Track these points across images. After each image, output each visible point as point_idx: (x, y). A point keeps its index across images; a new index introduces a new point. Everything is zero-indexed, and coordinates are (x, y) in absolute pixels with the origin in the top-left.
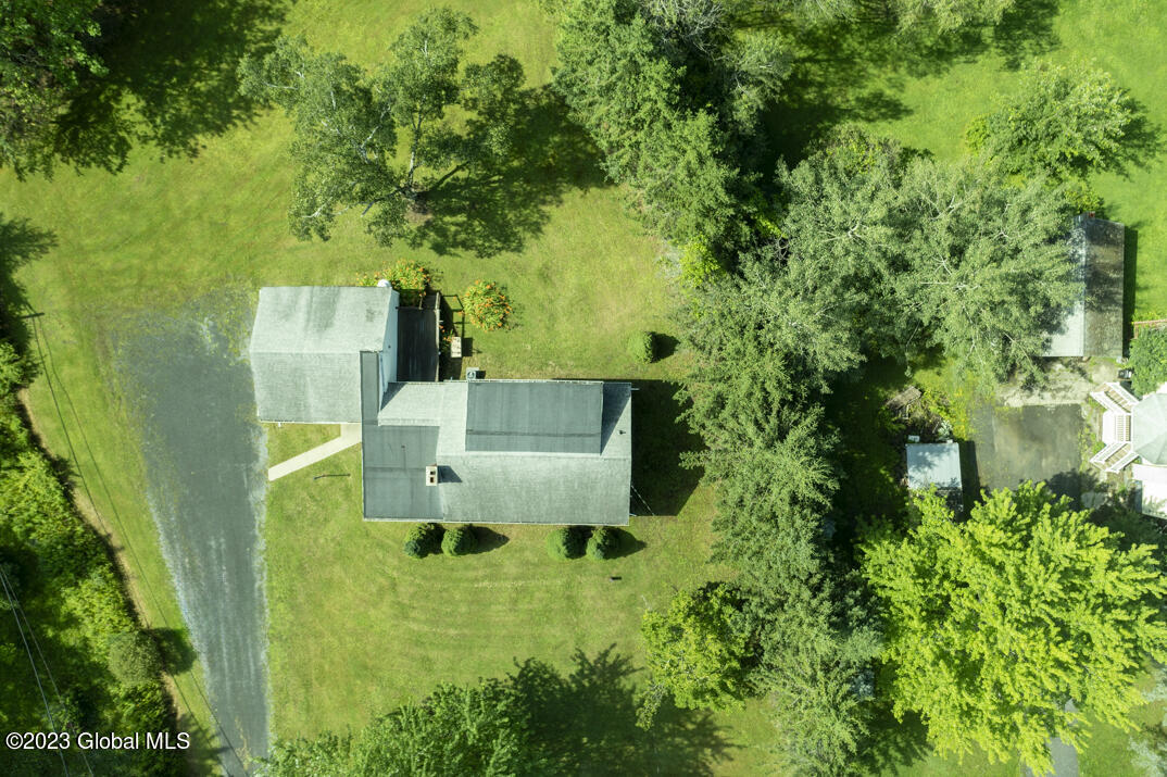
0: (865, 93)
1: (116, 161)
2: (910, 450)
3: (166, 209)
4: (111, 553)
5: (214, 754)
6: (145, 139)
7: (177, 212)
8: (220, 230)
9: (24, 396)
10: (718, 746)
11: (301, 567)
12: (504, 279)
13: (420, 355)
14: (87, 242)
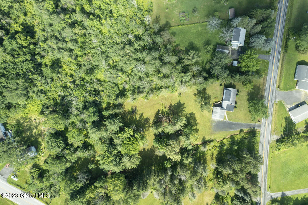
1: (198, 130)
2: (234, 65)
4: (232, 135)
5: (251, 129)
6: (196, 127)
7: (203, 125)
8: (205, 121)
9: (218, 141)
10: (256, 85)
11: (236, 119)
12: (213, 97)
13: (220, 105)
14: (205, 133)
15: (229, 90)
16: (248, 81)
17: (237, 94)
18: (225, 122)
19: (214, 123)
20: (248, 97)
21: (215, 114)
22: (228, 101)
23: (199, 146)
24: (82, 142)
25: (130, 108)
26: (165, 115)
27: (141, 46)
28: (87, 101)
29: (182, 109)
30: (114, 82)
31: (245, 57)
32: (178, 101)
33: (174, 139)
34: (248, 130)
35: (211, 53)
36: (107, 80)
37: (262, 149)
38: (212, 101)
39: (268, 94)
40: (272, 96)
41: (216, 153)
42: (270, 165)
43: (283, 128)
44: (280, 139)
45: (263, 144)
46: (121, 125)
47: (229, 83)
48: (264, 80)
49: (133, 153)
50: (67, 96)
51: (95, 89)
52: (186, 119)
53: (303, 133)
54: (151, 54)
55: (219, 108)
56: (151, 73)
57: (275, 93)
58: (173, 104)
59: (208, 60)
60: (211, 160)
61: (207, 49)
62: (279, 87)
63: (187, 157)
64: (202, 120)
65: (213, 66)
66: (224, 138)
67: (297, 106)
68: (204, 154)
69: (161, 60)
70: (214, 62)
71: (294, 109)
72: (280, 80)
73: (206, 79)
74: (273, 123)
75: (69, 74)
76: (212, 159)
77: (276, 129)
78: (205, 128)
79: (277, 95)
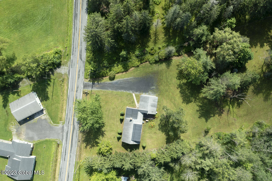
0: (174, 178)
1: (178, 78)
2: (126, 178)
3: (170, 84)
4: (126, 71)
5: (98, 82)
6: (180, 82)
7: (170, 85)
8: (167, 91)
9: (148, 62)
10: (91, 147)
11: (121, 96)
12: (155, 128)
13: (146, 116)
14: (167, 73)
15: (135, 142)
18: (136, 91)
19: (154, 88)
20: (103, 130)
21: (153, 103)
22: (136, 124)
23: (177, 54)
26: (229, 99)
29: (202, 110)
32: (209, 120)
34: (103, 79)
37: (81, 51)
38: (156, 123)
39: (74, 136)
40: (68, 132)
41: (151, 45)
42: (69, 29)
43: (51, 84)
44: (55, 69)
45: (80, 60)
47: (133, 151)
48: (80, 155)
53: (22, 78)
55: (149, 113)
57: (63, 136)
58: (217, 116)
60: (158, 33)
62: (58, 145)
64: (173, 94)
67: (31, 117)
68: (168, 42)
71: (36, 113)
72: (57, 156)
74: (65, 91)
76: (156, 34)
77: (61, 83)
78: (167, 81)
79: (61, 133)
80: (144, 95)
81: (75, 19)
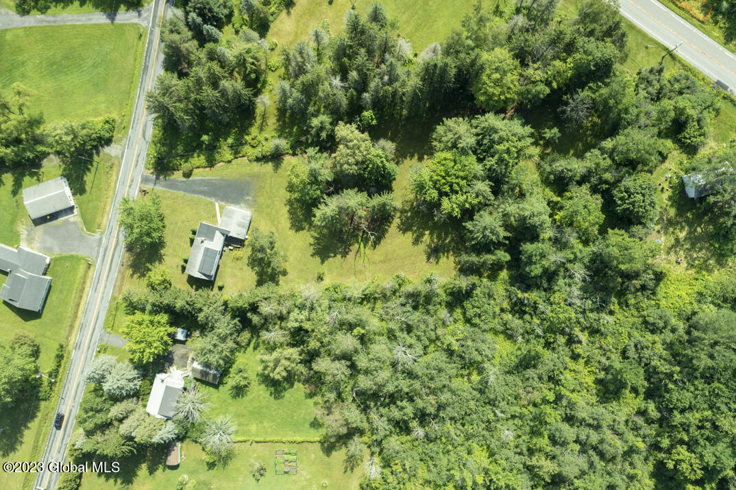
1: (288, 189)
2: (186, 331)
3: (275, 197)
4: (211, 167)
5: (165, 177)
6: (291, 196)
7: (274, 199)
8: (268, 207)
9: (246, 158)
10: (140, 277)
11: (197, 204)
12: (243, 261)
13: (230, 241)
14: (273, 179)
15: (205, 275)
16: (156, 289)
17: (186, 261)
18: (222, 200)
19: (249, 200)
20: (162, 252)
21: (242, 221)
22: (208, 249)
23: (291, 152)
24: (568, 194)
25: (443, 260)
26: (361, 234)
27: (397, 407)
28: (545, 290)
29: (319, 244)
30: (472, 329)
31: (157, 348)
32: (326, 262)
33: (348, 175)
34: (173, 173)
35: (234, 366)
36: (489, 336)
37: (145, 125)
38: (245, 253)
39: (116, 255)
40: (107, 247)
41: (254, 131)
42: (133, 88)
43: (93, 170)
44: (102, 146)
45: (142, 139)
46: (469, 225)
47: (201, 290)
48: (121, 286)
49: (449, 155)
50: (592, 311)
51: (521, 318)
52: (313, 219)
53: (49, 154)
54: (375, 384)
55: (233, 234)
56: (381, 338)
57: (98, 253)
58: (339, 256)
59: (244, 352)
60: (267, 115)
61: (241, 376)
62: (89, 266)
63: (322, 128)
64: (277, 212)
65: (234, 336)
66: (230, 162)
67: (54, 216)
68: (281, 132)
69: (353, 366)
70: (231, 344)
71: (61, 211)
72: (84, 283)
73: (254, 308)
74: (113, 184)
75: (582, 361)
76: (264, 117)
77: (108, 170)
78: (271, 191)
79: (96, 248)
80: (232, 207)
81: (143, 74)
